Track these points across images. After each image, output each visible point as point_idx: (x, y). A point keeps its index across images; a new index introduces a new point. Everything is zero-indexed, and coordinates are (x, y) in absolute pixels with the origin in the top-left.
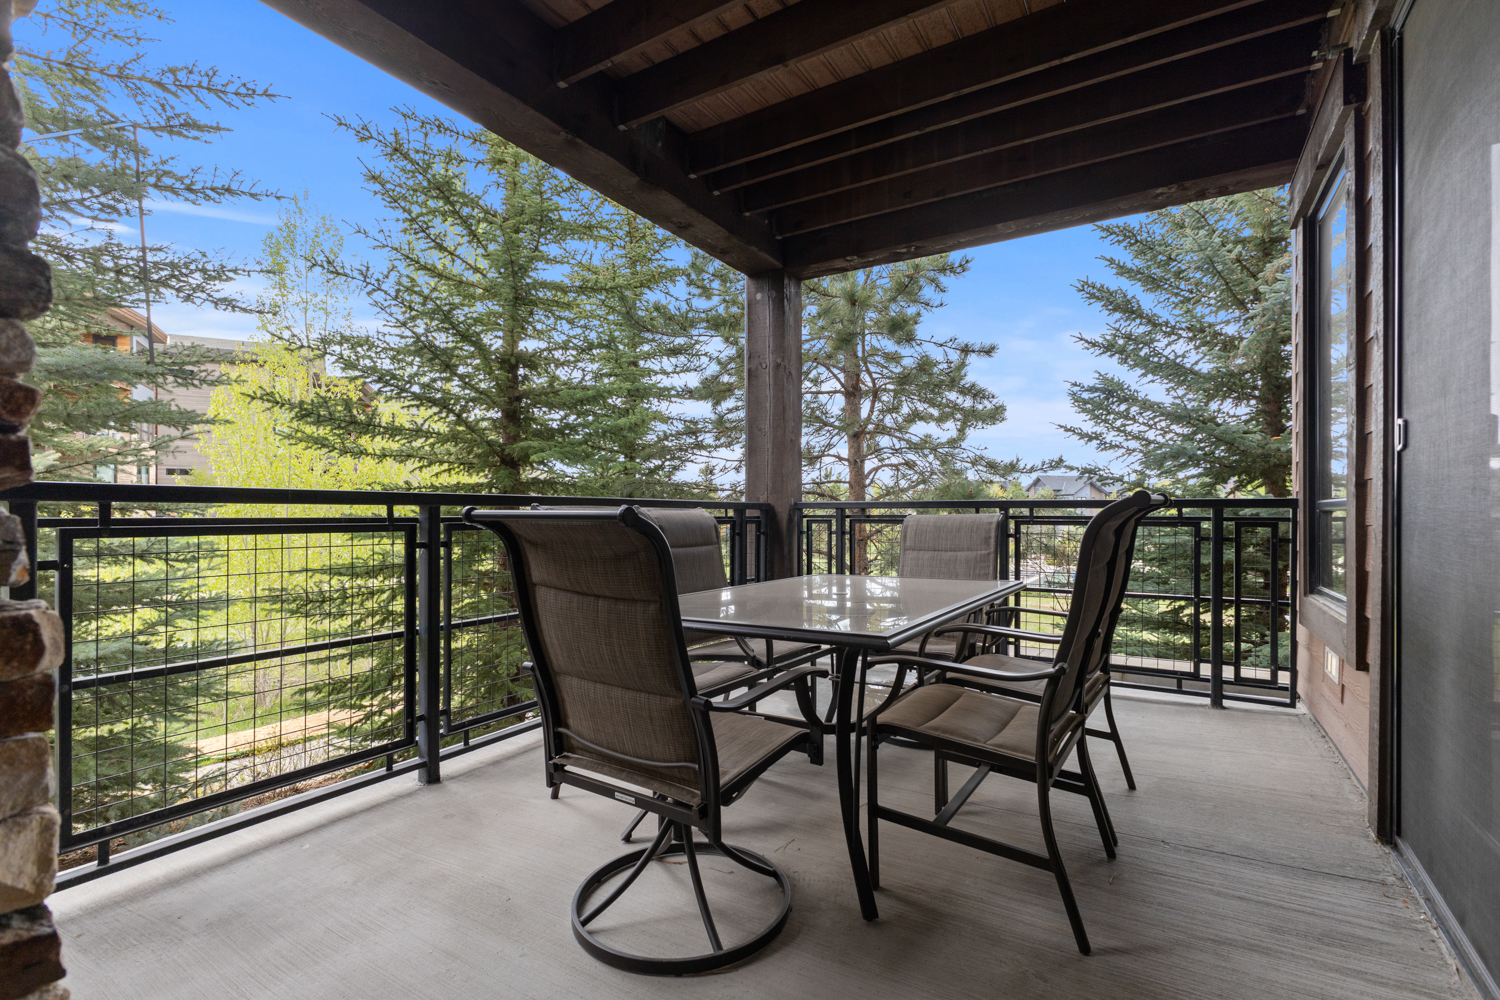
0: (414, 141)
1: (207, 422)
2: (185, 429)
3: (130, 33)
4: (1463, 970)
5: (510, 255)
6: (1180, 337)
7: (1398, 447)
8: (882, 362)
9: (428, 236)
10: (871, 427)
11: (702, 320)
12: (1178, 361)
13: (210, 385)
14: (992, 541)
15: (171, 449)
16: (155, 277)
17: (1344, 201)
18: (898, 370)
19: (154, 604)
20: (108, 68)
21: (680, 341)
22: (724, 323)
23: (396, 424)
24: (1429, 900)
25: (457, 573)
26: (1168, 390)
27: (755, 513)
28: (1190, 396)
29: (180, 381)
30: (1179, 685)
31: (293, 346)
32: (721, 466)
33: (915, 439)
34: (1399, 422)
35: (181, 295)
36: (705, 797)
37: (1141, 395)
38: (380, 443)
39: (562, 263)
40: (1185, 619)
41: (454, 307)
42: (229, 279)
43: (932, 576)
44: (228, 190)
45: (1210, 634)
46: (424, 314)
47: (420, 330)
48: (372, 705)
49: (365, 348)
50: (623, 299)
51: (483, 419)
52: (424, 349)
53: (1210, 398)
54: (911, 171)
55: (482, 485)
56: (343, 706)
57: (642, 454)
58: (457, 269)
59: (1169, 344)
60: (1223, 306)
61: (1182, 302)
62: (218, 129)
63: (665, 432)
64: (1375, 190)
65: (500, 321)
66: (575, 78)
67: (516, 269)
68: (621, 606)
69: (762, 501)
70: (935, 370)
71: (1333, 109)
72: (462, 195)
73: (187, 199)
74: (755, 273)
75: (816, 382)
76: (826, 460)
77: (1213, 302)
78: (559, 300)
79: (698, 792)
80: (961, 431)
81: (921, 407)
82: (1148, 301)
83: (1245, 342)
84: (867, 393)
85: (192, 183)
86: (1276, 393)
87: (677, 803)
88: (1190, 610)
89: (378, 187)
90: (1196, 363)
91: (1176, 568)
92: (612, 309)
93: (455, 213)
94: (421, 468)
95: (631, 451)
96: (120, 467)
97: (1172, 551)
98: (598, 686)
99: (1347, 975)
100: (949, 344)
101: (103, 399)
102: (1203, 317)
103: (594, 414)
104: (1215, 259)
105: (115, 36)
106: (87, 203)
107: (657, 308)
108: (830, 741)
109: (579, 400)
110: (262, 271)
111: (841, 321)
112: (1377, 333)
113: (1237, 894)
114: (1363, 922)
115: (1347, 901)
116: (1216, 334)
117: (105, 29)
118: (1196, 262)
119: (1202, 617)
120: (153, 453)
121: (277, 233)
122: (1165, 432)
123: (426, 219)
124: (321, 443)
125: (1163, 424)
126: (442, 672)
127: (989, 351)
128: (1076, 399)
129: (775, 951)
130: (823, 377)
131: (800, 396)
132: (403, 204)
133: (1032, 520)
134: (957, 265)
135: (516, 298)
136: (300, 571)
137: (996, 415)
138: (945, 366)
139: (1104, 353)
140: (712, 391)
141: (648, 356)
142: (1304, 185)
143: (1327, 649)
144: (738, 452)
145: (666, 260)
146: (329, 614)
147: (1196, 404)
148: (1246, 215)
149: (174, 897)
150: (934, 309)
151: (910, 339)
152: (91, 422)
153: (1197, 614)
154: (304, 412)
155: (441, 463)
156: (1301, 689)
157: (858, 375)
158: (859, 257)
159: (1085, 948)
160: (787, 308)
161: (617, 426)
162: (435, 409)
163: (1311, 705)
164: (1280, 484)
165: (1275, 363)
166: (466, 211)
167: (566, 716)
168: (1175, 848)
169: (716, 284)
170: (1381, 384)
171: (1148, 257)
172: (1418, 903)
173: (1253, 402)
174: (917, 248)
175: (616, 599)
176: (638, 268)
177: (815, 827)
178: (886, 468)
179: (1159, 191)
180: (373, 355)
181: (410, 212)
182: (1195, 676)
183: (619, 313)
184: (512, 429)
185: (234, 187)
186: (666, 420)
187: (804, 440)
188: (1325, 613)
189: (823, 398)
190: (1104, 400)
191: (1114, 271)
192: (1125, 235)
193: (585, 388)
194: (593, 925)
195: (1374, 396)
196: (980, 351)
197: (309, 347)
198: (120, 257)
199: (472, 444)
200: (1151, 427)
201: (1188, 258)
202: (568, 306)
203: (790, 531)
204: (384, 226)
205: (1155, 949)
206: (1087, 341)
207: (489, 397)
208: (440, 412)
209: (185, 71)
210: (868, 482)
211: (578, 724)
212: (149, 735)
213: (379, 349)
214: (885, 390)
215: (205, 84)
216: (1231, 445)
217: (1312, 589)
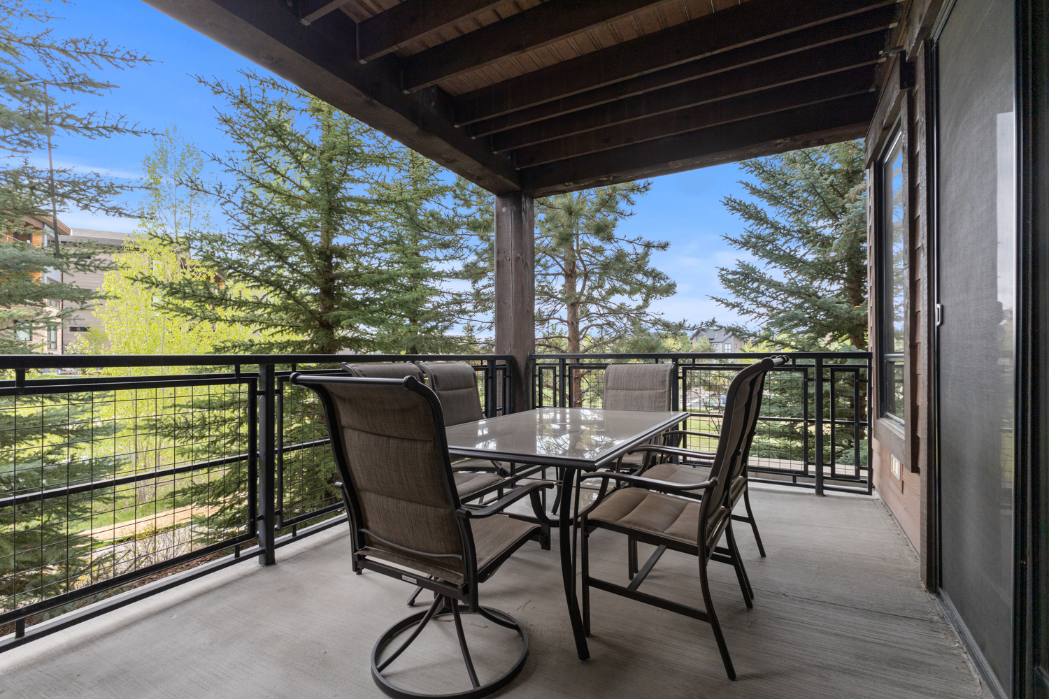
0: (255, 94)
1: (101, 297)
2: (83, 303)
3: (41, 13)
4: (984, 683)
5: (326, 178)
6: (793, 237)
7: (937, 323)
8: (591, 253)
9: (266, 163)
10: (583, 298)
11: (464, 224)
12: (792, 253)
13: (102, 270)
14: (667, 383)
15: (72, 318)
16: (61, 191)
17: (901, 152)
18: (602, 258)
19: (59, 432)
20: (25, 38)
21: (449, 238)
22: (480, 226)
23: (242, 298)
24: (960, 632)
25: (287, 406)
26: (785, 273)
27: (503, 362)
28: (800, 277)
29: (79, 267)
30: (795, 480)
31: (165, 242)
32: (478, 326)
33: (614, 307)
34: (938, 306)
35: (81, 205)
36: (467, 578)
37: (768, 277)
38: (230, 312)
39: (363, 182)
40: (798, 430)
41: (285, 215)
42: (117, 193)
43: (626, 408)
44: (116, 129)
45: (815, 440)
46: (262, 219)
47: (260, 232)
48: (224, 502)
49: (219, 243)
50: (408, 208)
51: (307, 295)
52: (263, 245)
53: (813, 278)
54: (609, 125)
55: (306, 342)
56: (203, 504)
57: (422, 317)
58: (287, 186)
59: (786, 242)
60: (822, 216)
61: (794, 213)
62: (108, 86)
63: (438, 303)
64: (921, 147)
65: (319, 224)
66: (371, 58)
67: (330, 188)
68: (406, 444)
69: (507, 354)
70: (628, 259)
71: (893, 91)
72: (290, 134)
73: (85, 135)
74: (501, 193)
75: (545, 267)
76: (552, 322)
77: (815, 213)
78: (362, 209)
79: (462, 575)
80: (646, 301)
81: (618, 284)
82: (771, 212)
83: (836, 241)
84: (580, 275)
85: (89, 123)
86: (857, 275)
87: (447, 583)
88: (801, 424)
89: (228, 128)
90: (804, 255)
91: (791, 395)
92: (400, 215)
93: (285, 147)
94: (261, 330)
95: (414, 316)
96: (34, 331)
97: (789, 384)
98: (390, 499)
99: (908, 689)
100: (637, 242)
101: (20, 282)
102: (808, 223)
103: (388, 290)
104: (816, 185)
105: (30, 15)
106: (8, 139)
107: (432, 215)
108: (555, 532)
109: (377, 281)
110: (142, 187)
111: (562, 225)
112: (923, 245)
113: (834, 631)
114: (918, 650)
115: (907, 635)
116: (817, 235)
117: (22, 10)
118: (803, 186)
119: (809, 428)
120: (59, 320)
121: (153, 156)
122: (784, 302)
123: (263, 151)
124: (186, 312)
125: (782, 296)
126: (276, 476)
127: (664, 247)
128: (725, 280)
129: (517, 685)
130: (549, 264)
131: (533, 276)
132: (247, 140)
133: (694, 367)
134: (642, 186)
135: (330, 209)
136: (171, 407)
137: (669, 290)
138: (634, 256)
139: (742, 247)
140: (472, 273)
141: (426, 248)
142: (874, 140)
143: (892, 456)
144: (490, 316)
145: (438, 180)
146: (192, 437)
147: (804, 283)
148: (835, 154)
149: (75, 659)
150: (626, 218)
151: (610, 238)
152: (11, 300)
153: (806, 426)
154: (174, 290)
155: (276, 326)
156: (875, 481)
157: (574, 263)
158: (574, 183)
159: (732, 675)
160: (524, 218)
161: (403, 300)
162: (271, 288)
163: (882, 493)
164: (860, 338)
165: (856, 256)
166: (293, 145)
167: (366, 520)
168: (793, 599)
169: (474, 198)
170: (926, 280)
171: (772, 182)
172: (954, 635)
173: (842, 282)
174: (614, 177)
175: (403, 439)
176: (419, 186)
177: (545, 591)
178: (594, 327)
179: (778, 141)
180: (225, 248)
181: (252, 147)
182: (805, 474)
183: (405, 218)
184: (328, 302)
185: (120, 126)
186: (439, 293)
187: (536, 307)
188: (890, 432)
189: (550, 278)
190: (743, 280)
191: (749, 191)
192: (756, 167)
193: (381, 273)
194: (387, 671)
195: (921, 288)
196: (658, 247)
197: (177, 243)
198: (33, 178)
199: (298, 313)
200: (774, 299)
201: (798, 183)
202: (368, 213)
203: (527, 374)
204: (233, 155)
205: (779, 674)
206: (730, 239)
207: (311, 279)
208: (275, 290)
209: (83, 42)
210: (581, 337)
211: (375, 526)
212: (56, 529)
213: (229, 244)
214: (593, 273)
215: (98, 51)
216: (828, 311)
217: (881, 414)
